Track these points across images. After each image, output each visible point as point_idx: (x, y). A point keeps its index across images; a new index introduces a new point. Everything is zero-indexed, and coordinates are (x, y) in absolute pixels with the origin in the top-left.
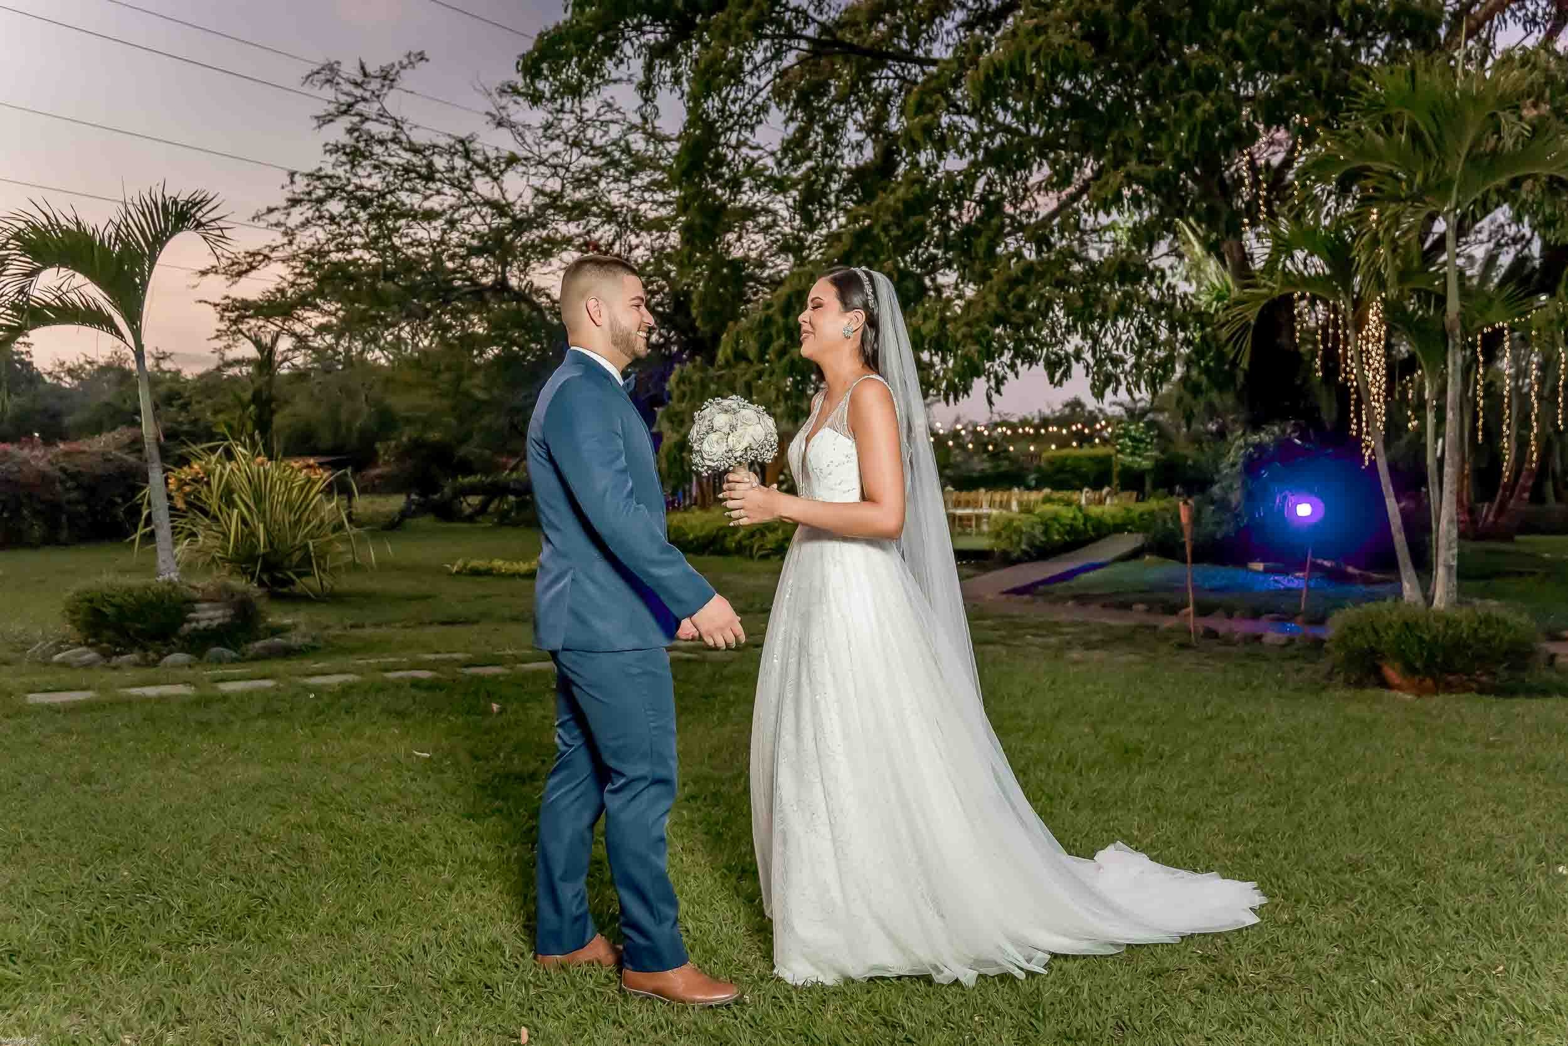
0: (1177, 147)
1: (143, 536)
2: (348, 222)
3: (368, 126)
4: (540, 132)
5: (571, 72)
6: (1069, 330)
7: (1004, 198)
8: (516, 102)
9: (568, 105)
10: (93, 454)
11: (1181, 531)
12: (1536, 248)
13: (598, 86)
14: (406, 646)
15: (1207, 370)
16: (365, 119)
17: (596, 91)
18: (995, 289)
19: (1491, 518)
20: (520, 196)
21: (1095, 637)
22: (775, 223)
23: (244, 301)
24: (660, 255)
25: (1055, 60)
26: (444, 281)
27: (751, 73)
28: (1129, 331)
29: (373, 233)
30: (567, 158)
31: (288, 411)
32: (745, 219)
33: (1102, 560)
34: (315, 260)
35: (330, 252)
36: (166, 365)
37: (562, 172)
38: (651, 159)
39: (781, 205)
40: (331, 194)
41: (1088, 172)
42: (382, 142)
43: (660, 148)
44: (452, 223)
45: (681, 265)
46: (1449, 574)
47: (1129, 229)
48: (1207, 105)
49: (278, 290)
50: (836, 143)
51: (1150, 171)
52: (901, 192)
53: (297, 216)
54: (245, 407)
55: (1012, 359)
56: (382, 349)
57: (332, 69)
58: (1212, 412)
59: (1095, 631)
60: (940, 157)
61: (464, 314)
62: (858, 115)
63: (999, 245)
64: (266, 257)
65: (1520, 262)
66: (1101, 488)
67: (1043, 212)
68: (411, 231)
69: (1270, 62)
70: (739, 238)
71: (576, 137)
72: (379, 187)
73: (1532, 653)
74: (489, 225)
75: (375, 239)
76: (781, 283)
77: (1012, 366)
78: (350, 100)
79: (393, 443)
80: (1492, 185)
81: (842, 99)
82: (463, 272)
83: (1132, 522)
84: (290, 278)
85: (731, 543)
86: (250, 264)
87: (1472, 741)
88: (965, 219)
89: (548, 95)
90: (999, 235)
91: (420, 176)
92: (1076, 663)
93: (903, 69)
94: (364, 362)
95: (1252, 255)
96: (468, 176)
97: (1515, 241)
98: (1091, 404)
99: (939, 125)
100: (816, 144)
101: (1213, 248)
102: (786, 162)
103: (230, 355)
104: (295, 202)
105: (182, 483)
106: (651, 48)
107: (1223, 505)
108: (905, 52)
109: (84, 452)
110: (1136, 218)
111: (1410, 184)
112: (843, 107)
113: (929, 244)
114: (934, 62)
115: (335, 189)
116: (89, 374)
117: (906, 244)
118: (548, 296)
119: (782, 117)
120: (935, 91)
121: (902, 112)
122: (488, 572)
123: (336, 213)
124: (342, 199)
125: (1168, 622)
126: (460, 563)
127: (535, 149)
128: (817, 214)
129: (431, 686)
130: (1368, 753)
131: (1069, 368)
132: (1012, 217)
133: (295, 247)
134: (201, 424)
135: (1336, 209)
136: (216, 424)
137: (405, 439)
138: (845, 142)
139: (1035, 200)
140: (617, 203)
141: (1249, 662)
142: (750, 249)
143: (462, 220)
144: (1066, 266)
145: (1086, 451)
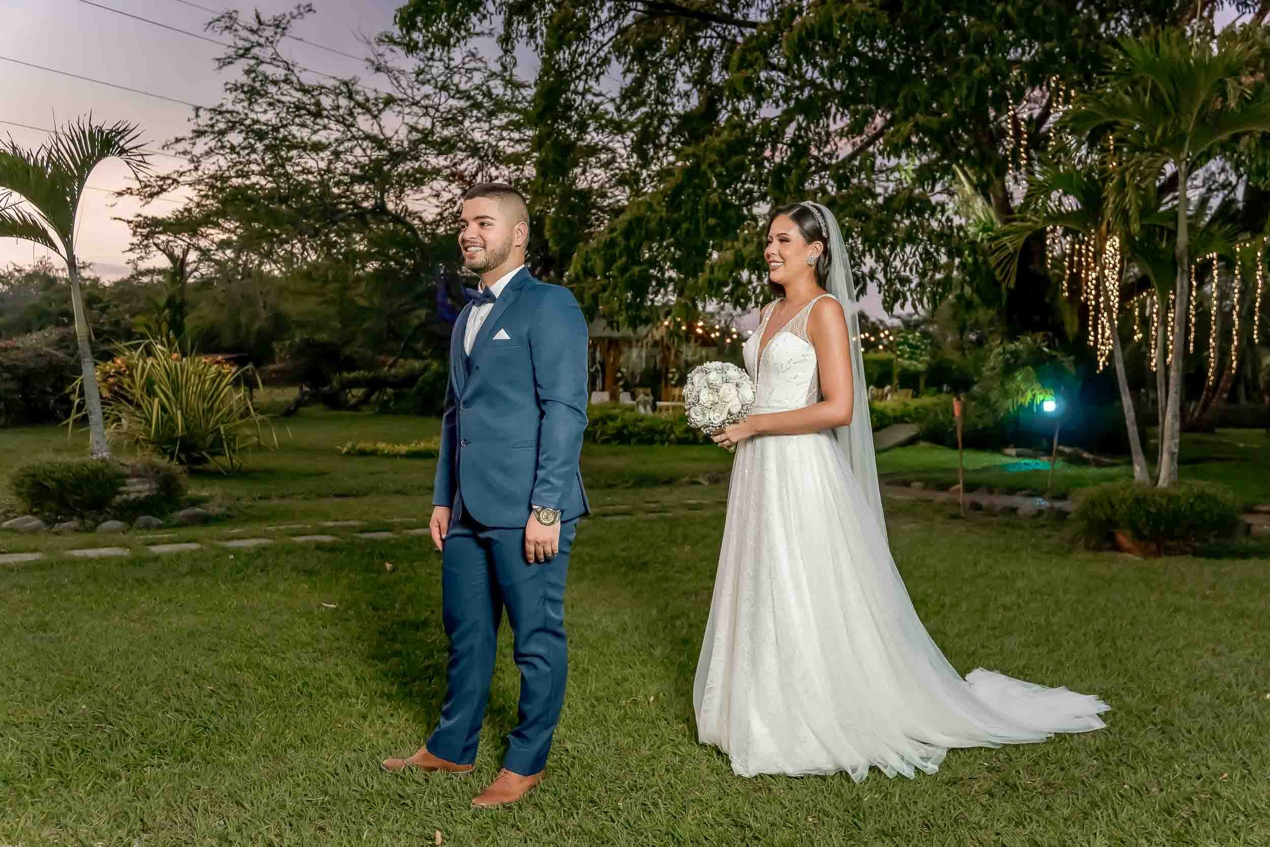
0: (957, 101)
1: (75, 421)
2: (247, 151)
3: (262, 68)
4: (414, 76)
5: (442, 25)
6: (865, 253)
7: (809, 141)
8: (392, 50)
9: (437, 55)
10: (28, 350)
11: (953, 423)
12: (1240, 193)
13: (464, 38)
14: (307, 514)
15: (977, 290)
16: (260, 62)
17: (462, 43)
19: (1197, 414)
20: (396, 132)
22: (613, 160)
23: (154, 219)
25: (857, 25)
26: (331, 204)
27: (597, 30)
28: (914, 255)
29: (269, 162)
30: (436, 100)
31: (195, 313)
34: (218, 184)
35: (230, 177)
36: (85, 274)
37: (432, 112)
38: (509, 103)
39: (621, 145)
40: (232, 126)
41: (879, 121)
42: (275, 83)
43: (517, 93)
44: (337, 154)
45: (535, 194)
46: (1172, 459)
47: (913, 171)
48: (984, 67)
49: (186, 209)
50: (665, 92)
51: (933, 122)
52: (724, 135)
53: (202, 145)
54: (160, 311)
56: (275, 262)
57: (231, 18)
60: (759, 106)
61: (347, 233)
62: (686, 69)
63: (806, 181)
64: (175, 181)
65: (1227, 204)
66: (884, 387)
67: (842, 155)
68: (303, 161)
69: (1035, 31)
71: (444, 82)
72: (274, 122)
73: (1237, 522)
74: (369, 157)
75: (271, 167)
76: (622, 210)
78: (248, 45)
79: (288, 342)
80: (1215, 140)
81: (672, 55)
82: (347, 197)
83: (908, 414)
84: (196, 199)
87: (1192, 594)
88: (777, 160)
90: (805, 175)
91: (310, 113)
93: (724, 29)
94: (260, 273)
95: (1012, 194)
96: (351, 114)
97: (1223, 186)
98: (880, 317)
99: (759, 79)
100: (650, 93)
101: (982, 189)
102: (624, 108)
103: (143, 265)
104: (199, 133)
105: (106, 376)
106: (511, 7)
107: (983, 402)
108: (725, 14)
109: (18, 348)
110: (923, 159)
112: (672, 61)
113: (746, 180)
114: (752, 25)
115: (234, 123)
116: (17, 280)
117: (728, 179)
118: (421, 219)
119: (621, 68)
120: (754, 49)
121: (725, 66)
122: (374, 453)
123: (235, 143)
124: (241, 132)
125: (942, 496)
126: (349, 445)
127: (409, 91)
128: (651, 153)
129: (332, 549)
130: (1109, 604)
131: (865, 286)
132: (817, 159)
133: (200, 173)
134: (122, 323)
135: (1087, 156)
136: (135, 325)
137: (297, 340)
139: (836, 144)
140: (480, 140)
141: (1008, 531)
142: (592, 182)
143: (346, 151)
144: (863, 200)
145: (871, 355)
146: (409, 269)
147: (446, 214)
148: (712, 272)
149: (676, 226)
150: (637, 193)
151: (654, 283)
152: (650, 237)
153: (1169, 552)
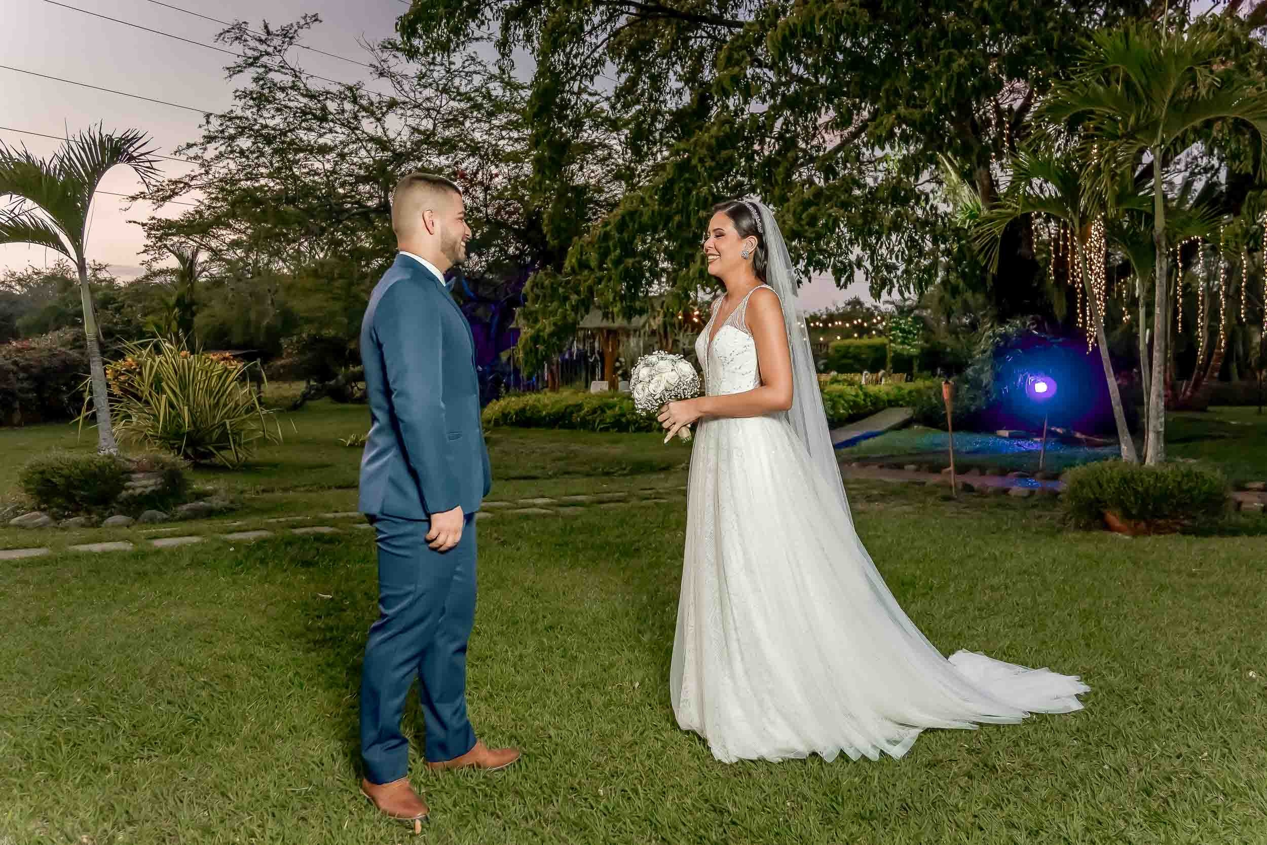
0: (938, 93)
1: (86, 418)
2: (255, 155)
3: (271, 75)
4: (415, 82)
5: (441, 32)
6: (851, 242)
7: (798, 135)
8: (395, 57)
9: (438, 59)
10: (43, 350)
11: (944, 406)
12: (1223, 176)
13: (463, 43)
14: (309, 507)
15: (963, 275)
16: (269, 70)
17: (461, 48)
18: (792, 209)
19: (1188, 393)
20: (399, 134)
21: (875, 492)
22: (610, 156)
23: (167, 221)
24: (515, 182)
25: (838, 23)
26: (336, 204)
27: (590, 33)
28: (900, 243)
29: (277, 165)
30: (438, 102)
31: (206, 312)
32: (586, 152)
33: (880, 429)
34: (228, 187)
35: (240, 180)
36: (102, 275)
37: (434, 114)
38: (508, 104)
39: (616, 141)
40: (241, 132)
41: (865, 114)
42: (283, 89)
43: (515, 94)
44: (342, 156)
45: (533, 190)
46: (1158, 439)
47: (899, 161)
48: (962, 61)
49: (197, 212)
50: (659, 90)
51: (917, 114)
52: (714, 131)
53: (211, 152)
54: (170, 309)
56: (284, 261)
57: (240, 29)
58: (966, 309)
59: (874, 488)
60: (746, 102)
61: (354, 231)
62: (678, 68)
63: (794, 174)
64: (186, 184)
65: (1210, 187)
66: (878, 371)
67: (830, 147)
68: (309, 163)
69: (1012, 26)
70: (581, 168)
71: (446, 85)
72: (281, 126)
73: (1225, 500)
74: (374, 158)
75: (279, 169)
76: (616, 205)
77: (806, 272)
78: (256, 54)
79: (295, 338)
80: (1188, 126)
81: (664, 55)
82: (352, 197)
83: (903, 399)
84: (207, 202)
85: (576, 418)
86: (173, 191)
87: (1179, 572)
88: (766, 153)
89: (421, 50)
90: (794, 165)
91: (315, 117)
93: (714, 29)
94: (269, 271)
95: (997, 181)
96: (356, 117)
97: (1206, 170)
98: (868, 301)
99: (745, 76)
100: (643, 91)
101: (966, 176)
103: (157, 266)
104: (210, 139)
105: (117, 374)
106: (507, 12)
107: (976, 384)
108: (715, 15)
109: (34, 348)
110: (905, 152)
111: (1125, 125)
112: (665, 61)
113: (737, 172)
114: (740, 25)
115: (244, 128)
116: (36, 283)
117: (716, 173)
119: (616, 69)
120: (741, 48)
121: (714, 65)
123: (245, 148)
124: (251, 136)
125: (933, 479)
126: (353, 437)
127: (412, 95)
128: (645, 149)
129: (332, 540)
130: (1096, 584)
131: (852, 274)
132: (804, 151)
133: (210, 177)
134: (134, 323)
135: (1066, 145)
136: (145, 324)
137: (304, 335)
138: (668, 90)
139: (823, 137)
140: (480, 140)
141: (999, 511)
142: (589, 177)
143: (351, 154)
144: (849, 191)
145: (865, 341)
149: (669, 218)
151: (648, 275)
152: (643, 229)
153: (1159, 530)
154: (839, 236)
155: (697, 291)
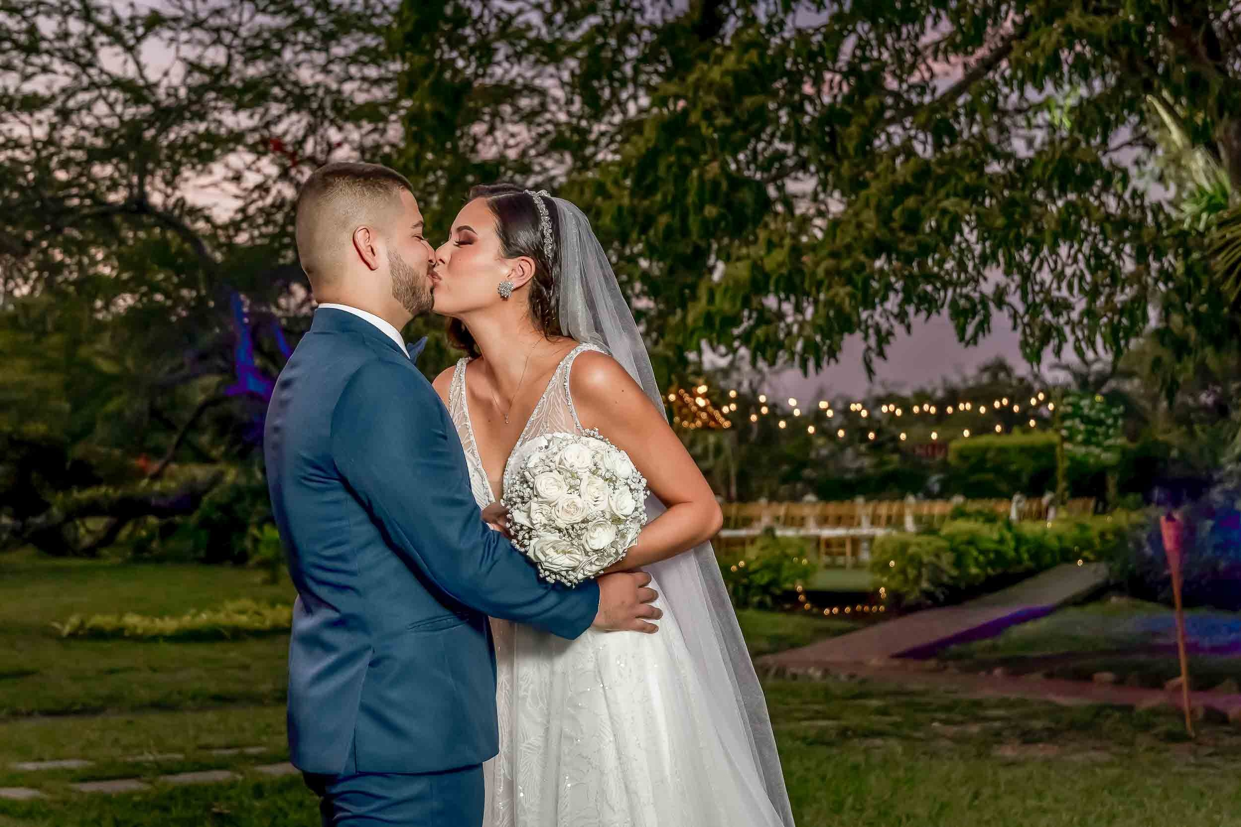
6: (985, 260)
7: (883, 66)
11: (1165, 561)
15: (1197, 320)
18: (873, 202)
20: (166, 74)
21: (1037, 724)
22: (543, 107)
26: (52, 199)
28: (1075, 261)
30: (235, 17)
32: (499, 101)
33: (1045, 603)
37: (227, 37)
38: (359, 17)
39: (553, 82)
41: (1008, 26)
44: (65, 114)
47: (1072, 110)
51: (1102, 25)
52: (730, 61)
55: (901, 306)
58: (1206, 377)
59: (1035, 716)
61: (82, 247)
63: (877, 136)
66: (1040, 494)
67: (943, 86)
74: (120, 117)
77: (902, 316)
82: (82, 186)
83: (1088, 544)
88: (827, 99)
90: (877, 121)
92: (1010, 764)
96: (89, 45)
98: (1022, 368)
101: (1199, 134)
102: (559, 18)
107: (1226, 518)
110: (1083, 91)
113: (773, 135)
117: (739, 135)
118: (208, 219)
122: (118, 634)
125: (1148, 700)
126: (75, 620)
128: (607, 93)
129: (29, 812)
131: (987, 318)
132: (897, 95)
139: (929, 69)
140: (310, 82)
142: (506, 146)
143: (79, 109)
144: (979, 168)
145: (1017, 438)
146: (187, 307)
147: (252, 210)
148: (711, 299)
150: (583, 163)
154: (961, 251)
155: (700, 352)
